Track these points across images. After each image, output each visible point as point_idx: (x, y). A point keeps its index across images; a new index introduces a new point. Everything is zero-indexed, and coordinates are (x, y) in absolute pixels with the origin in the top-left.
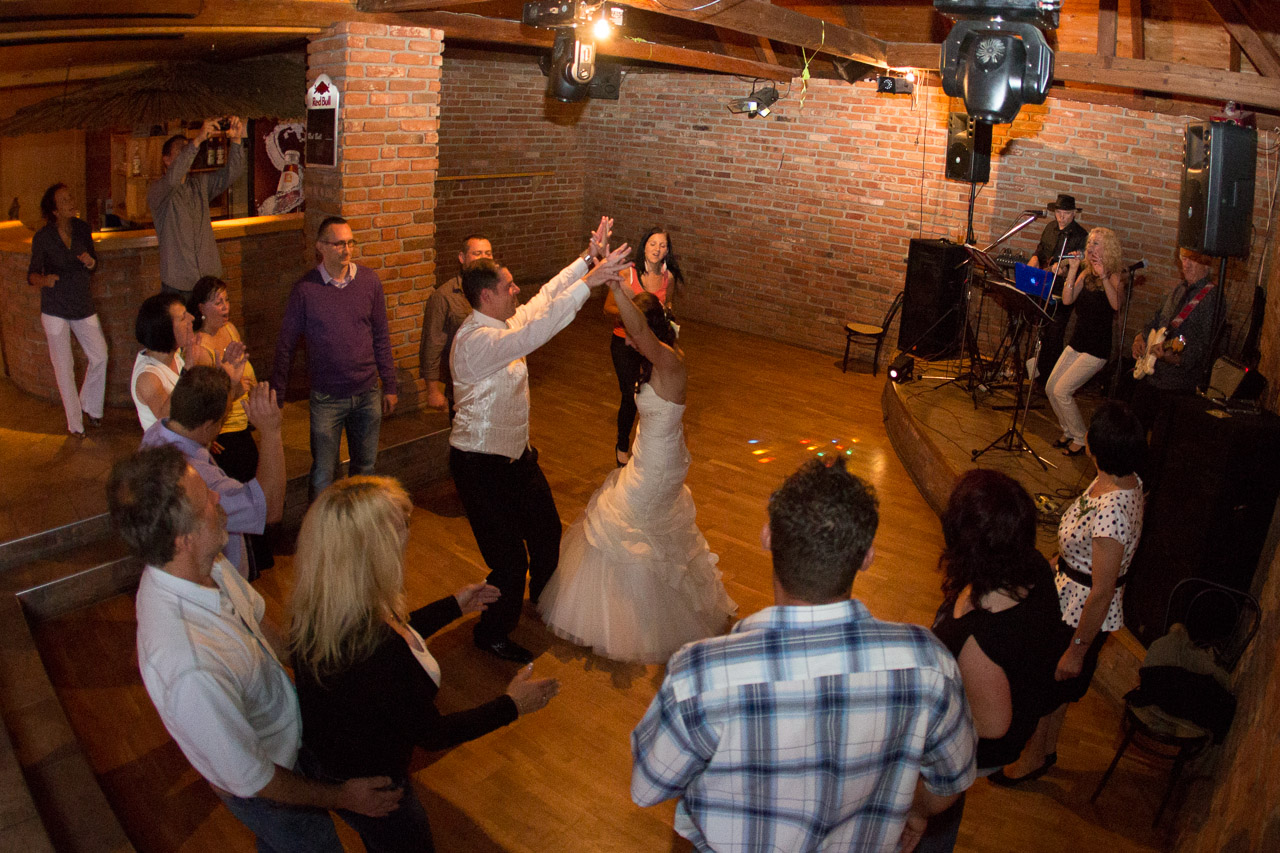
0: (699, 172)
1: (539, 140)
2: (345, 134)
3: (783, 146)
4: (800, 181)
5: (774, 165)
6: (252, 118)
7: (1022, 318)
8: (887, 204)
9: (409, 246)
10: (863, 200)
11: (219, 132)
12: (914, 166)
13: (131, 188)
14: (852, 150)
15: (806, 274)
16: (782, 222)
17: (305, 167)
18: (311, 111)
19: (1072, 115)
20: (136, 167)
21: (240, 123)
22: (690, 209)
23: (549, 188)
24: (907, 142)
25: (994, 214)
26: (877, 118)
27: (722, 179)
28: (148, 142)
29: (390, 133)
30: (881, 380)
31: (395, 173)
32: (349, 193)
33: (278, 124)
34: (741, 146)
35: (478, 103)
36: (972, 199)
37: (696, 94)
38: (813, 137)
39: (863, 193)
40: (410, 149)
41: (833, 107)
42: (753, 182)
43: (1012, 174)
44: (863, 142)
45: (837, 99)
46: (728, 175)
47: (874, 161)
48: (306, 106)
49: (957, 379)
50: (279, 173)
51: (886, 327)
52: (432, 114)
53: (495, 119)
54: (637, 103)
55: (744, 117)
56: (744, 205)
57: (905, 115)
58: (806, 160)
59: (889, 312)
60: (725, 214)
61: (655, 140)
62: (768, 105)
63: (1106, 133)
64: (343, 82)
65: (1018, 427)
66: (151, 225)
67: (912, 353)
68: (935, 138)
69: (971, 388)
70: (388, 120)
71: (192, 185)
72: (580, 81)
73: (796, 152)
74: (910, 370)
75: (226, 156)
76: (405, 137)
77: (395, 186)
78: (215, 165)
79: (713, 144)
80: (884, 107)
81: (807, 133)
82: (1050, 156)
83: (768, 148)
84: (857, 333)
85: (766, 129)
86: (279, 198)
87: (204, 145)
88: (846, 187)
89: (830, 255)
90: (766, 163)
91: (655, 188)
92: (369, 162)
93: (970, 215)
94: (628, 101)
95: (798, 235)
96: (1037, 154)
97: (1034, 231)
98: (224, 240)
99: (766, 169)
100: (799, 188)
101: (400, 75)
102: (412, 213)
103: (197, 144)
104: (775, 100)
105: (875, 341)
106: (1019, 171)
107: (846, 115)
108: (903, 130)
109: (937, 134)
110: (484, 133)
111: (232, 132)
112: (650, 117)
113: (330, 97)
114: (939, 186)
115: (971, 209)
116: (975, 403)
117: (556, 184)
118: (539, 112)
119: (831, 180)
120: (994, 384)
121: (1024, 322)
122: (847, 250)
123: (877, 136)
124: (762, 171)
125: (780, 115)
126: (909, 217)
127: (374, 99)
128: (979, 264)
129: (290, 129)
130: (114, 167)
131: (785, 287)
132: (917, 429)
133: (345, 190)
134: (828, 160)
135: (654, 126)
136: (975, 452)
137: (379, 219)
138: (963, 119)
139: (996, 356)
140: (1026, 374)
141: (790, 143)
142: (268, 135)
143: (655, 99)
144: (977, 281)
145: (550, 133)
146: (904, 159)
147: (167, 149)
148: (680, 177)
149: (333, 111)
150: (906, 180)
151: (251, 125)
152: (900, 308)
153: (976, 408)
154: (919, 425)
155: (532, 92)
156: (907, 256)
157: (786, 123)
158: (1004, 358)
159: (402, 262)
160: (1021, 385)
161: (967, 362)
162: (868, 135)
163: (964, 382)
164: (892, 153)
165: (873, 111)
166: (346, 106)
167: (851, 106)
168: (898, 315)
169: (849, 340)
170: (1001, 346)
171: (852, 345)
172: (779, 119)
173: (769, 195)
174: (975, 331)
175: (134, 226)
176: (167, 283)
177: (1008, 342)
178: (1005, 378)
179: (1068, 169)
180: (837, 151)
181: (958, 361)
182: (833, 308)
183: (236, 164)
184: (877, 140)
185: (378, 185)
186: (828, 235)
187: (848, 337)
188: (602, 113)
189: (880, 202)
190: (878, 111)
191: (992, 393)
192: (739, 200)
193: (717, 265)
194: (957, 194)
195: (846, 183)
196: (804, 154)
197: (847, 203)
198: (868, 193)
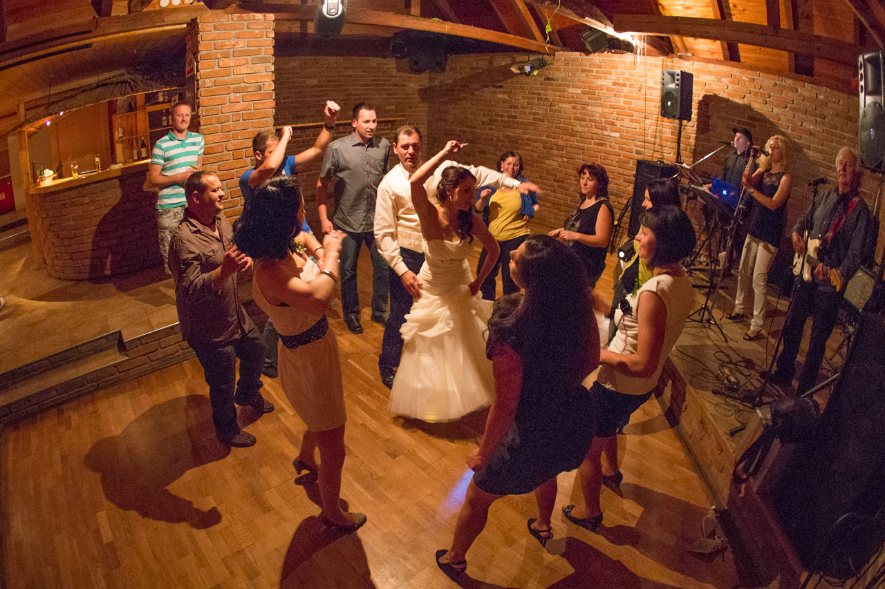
0: (496, 115)
3: (551, 98)
4: (563, 120)
5: (546, 110)
8: (621, 136)
10: (606, 133)
12: (639, 111)
14: (597, 99)
16: (551, 148)
19: (747, 80)
22: (492, 139)
24: (634, 94)
25: (695, 145)
26: (613, 77)
27: (512, 119)
29: (235, 86)
31: (241, 112)
34: (523, 98)
36: (680, 134)
38: (571, 90)
39: (605, 128)
40: (252, 95)
41: (583, 71)
42: (532, 121)
44: (605, 94)
45: (585, 65)
46: (516, 117)
47: (612, 107)
51: (620, 221)
52: (268, 70)
56: (526, 136)
57: (632, 75)
58: (566, 106)
59: (622, 211)
60: (514, 142)
62: (538, 69)
68: (653, 92)
70: (234, 77)
73: (560, 101)
76: (248, 88)
79: (506, 97)
80: (618, 70)
81: (567, 88)
83: (541, 99)
85: (539, 86)
88: (593, 124)
90: (540, 108)
92: (220, 107)
93: (679, 146)
95: (562, 156)
99: (540, 112)
100: (563, 125)
104: (544, 65)
108: (631, 86)
114: (657, 124)
115: (679, 141)
119: (583, 120)
123: (613, 90)
124: (538, 114)
125: (546, 76)
126: (636, 145)
128: (685, 177)
134: (581, 106)
138: (672, 75)
141: (555, 95)
146: (633, 105)
150: (634, 120)
156: (634, 172)
157: (553, 82)
162: (608, 89)
164: (624, 101)
167: (595, 70)
172: (548, 79)
173: (542, 130)
177: (703, 237)
179: (746, 117)
180: (587, 100)
184: (614, 93)
185: (228, 121)
186: (582, 156)
189: (617, 135)
190: (613, 73)
194: (669, 131)
195: (593, 122)
196: (565, 102)
197: (595, 135)
198: (608, 129)
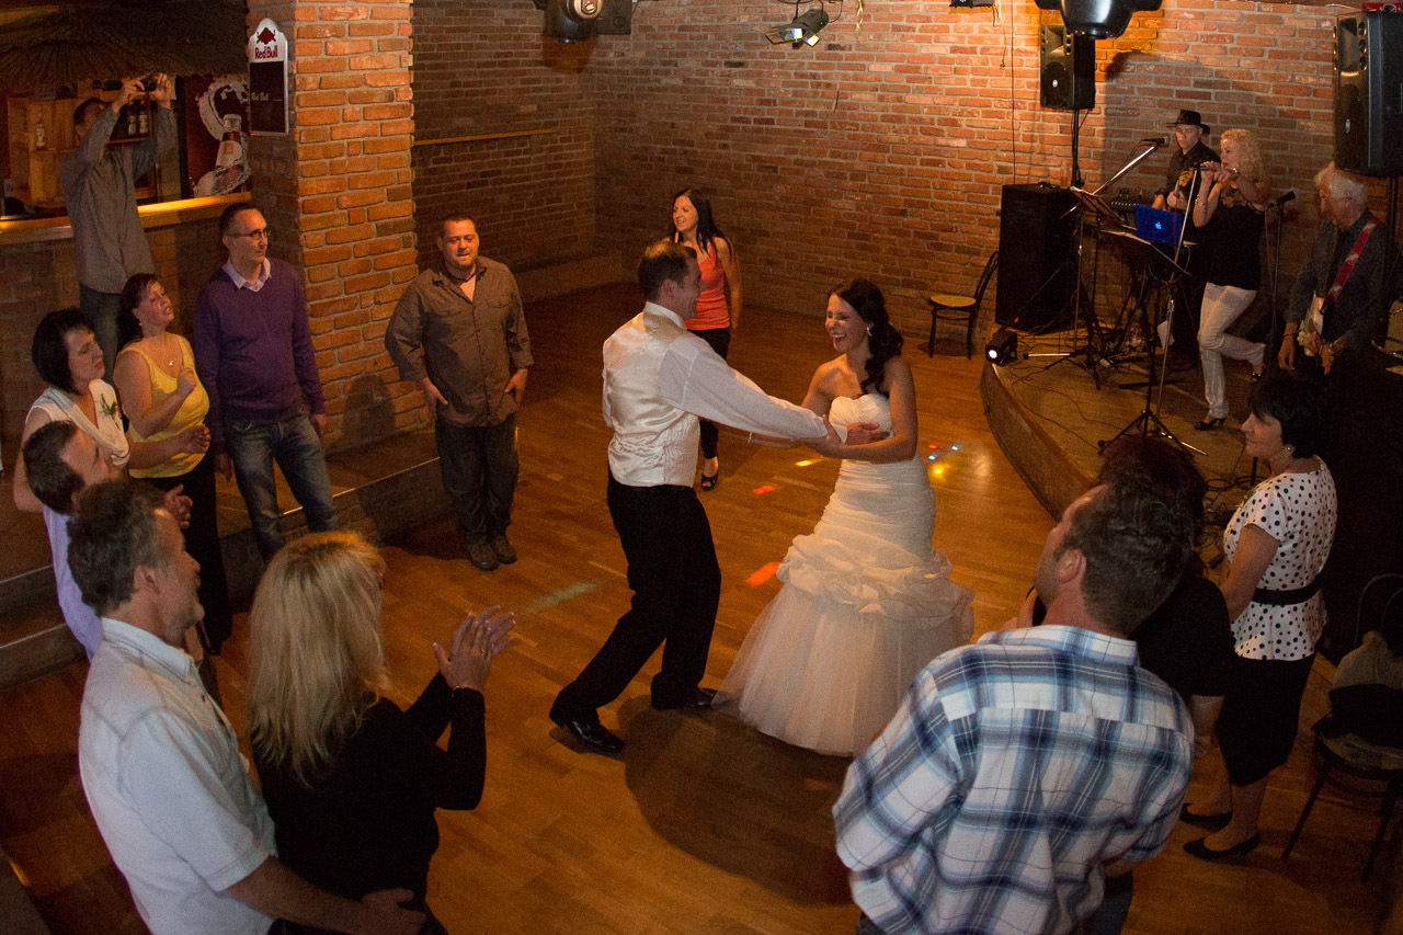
0: (735, 120)
1: (535, 90)
2: (297, 93)
3: (837, 82)
4: (861, 123)
5: (829, 106)
6: (182, 75)
7: (1147, 271)
8: (970, 145)
9: (383, 230)
10: (941, 141)
11: (143, 93)
12: (1000, 95)
13: (35, 166)
14: (923, 80)
15: (875, 238)
16: (841, 176)
17: (249, 135)
18: (254, 65)
19: (1192, 16)
20: (40, 138)
21: (168, 83)
22: (726, 166)
23: (551, 149)
24: (990, 65)
25: (1104, 146)
26: (952, 38)
27: (764, 126)
28: (54, 106)
29: (352, 90)
30: (977, 364)
31: (361, 140)
32: (307, 166)
33: (213, 82)
34: (786, 84)
35: (458, 47)
36: (1076, 131)
37: (726, 22)
38: (874, 67)
39: (939, 133)
40: (378, 108)
41: (896, 29)
42: (802, 128)
43: (1122, 96)
44: (937, 70)
45: (900, 18)
46: (770, 122)
47: (950, 92)
48: (247, 59)
49: (1072, 355)
50: (218, 142)
51: (979, 297)
52: (404, 64)
53: (480, 65)
54: (654, 37)
55: (787, 48)
56: (793, 157)
57: (986, 32)
58: (866, 97)
59: (982, 277)
60: (769, 168)
61: (678, 82)
62: (816, 32)
63: (1236, 35)
64: (292, 28)
65: (1153, 408)
66: (63, 212)
67: (1015, 326)
68: (1024, 58)
69: (1090, 364)
70: (349, 73)
71: (113, 161)
72: (585, 16)
73: (854, 87)
74: (1014, 349)
75: (153, 123)
76: (372, 95)
77: (362, 156)
78: (138, 135)
79: (750, 84)
80: (960, 24)
81: (867, 63)
82: (1168, 68)
83: (819, 85)
84: (943, 307)
85: (814, 60)
86: (217, 175)
87: (125, 110)
88: (918, 126)
89: (903, 213)
90: (817, 104)
91: (682, 142)
92: (328, 127)
93: (1075, 151)
94: (643, 36)
95: (863, 190)
96: (1151, 68)
97: (1156, 164)
98: (154, 228)
99: (818, 110)
100: (860, 132)
101: (362, 17)
102: (385, 189)
103: (116, 109)
104: (824, 24)
105: (967, 315)
106: (1131, 91)
107: (912, 37)
108: (984, 50)
109: (1026, 53)
110: (467, 84)
111: (158, 94)
112: (671, 54)
113: (276, 47)
114: (1033, 117)
115: (1075, 142)
116: (1097, 383)
117: (559, 143)
118: (535, 54)
119: (899, 120)
120: (1118, 357)
121: (1151, 278)
122: (925, 205)
123: (952, 61)
124: (813, 114)
125: (833, 42)
126: (999, 159)
127: (331, 47)
128: (1089, 210)
129: (228, 87)
130: (13, 139)
131: (852, 256)
132: (1029, 422)
133: (300, 163)
134: (894, 94)
135: (676, 65)
136: (1101, 443)
137: (345, 198)
138: (1058, 32)
139: (1118, 324)
140: (1157, 342)
141: (845, 77)
142: (201, 95)
143: (676, 32)
144: (1089, 231)
145: (548, 80)
146: (988, 87)
147: (79, 116)
148: (713, 127)
149: (281, 64)
150: (991, 112)
151: (180, 84)
152: (995, 272)
153: (1099, 389)
154: (1030, 415)
155: (524, 29)
156: (999, 207)
157: (839, 52)
158: (1129, 324)
159: (377, 250)
160: (1152, 355)
161: (1083, 333)
162: (942, 60)
163: (1082, 358)
164: (973, 81)
165: (946, 30)
166: (298, 58)
167: (918, 25)
168: (993, 283)
169: (935, 317)
170: (1124, 309)
171: (939, 323)
172: (831, 47)
173: (822, 143)
174: (1090, 294)
175: (41, 212)
176: (88, 282)
177: (1132, 304)
178: (1132, 349)
179: (1192, 82)
180: (905, 83)
181: (1072, 333)
182: (912, 278)
183: (165, 132)
184: (953, 66)
185: (341, 155)
186: (900, 187)
187: (934, 313)
188: (612, 51)
189: (962, 143)
190: (951, 29)
191: (1117, 368)
192: (788, 152)
193: (766, 234)
194: (1056, 126)
195: (916, 122)
196: (864, 89)
197: (921, 147)
198: (946, 133)
